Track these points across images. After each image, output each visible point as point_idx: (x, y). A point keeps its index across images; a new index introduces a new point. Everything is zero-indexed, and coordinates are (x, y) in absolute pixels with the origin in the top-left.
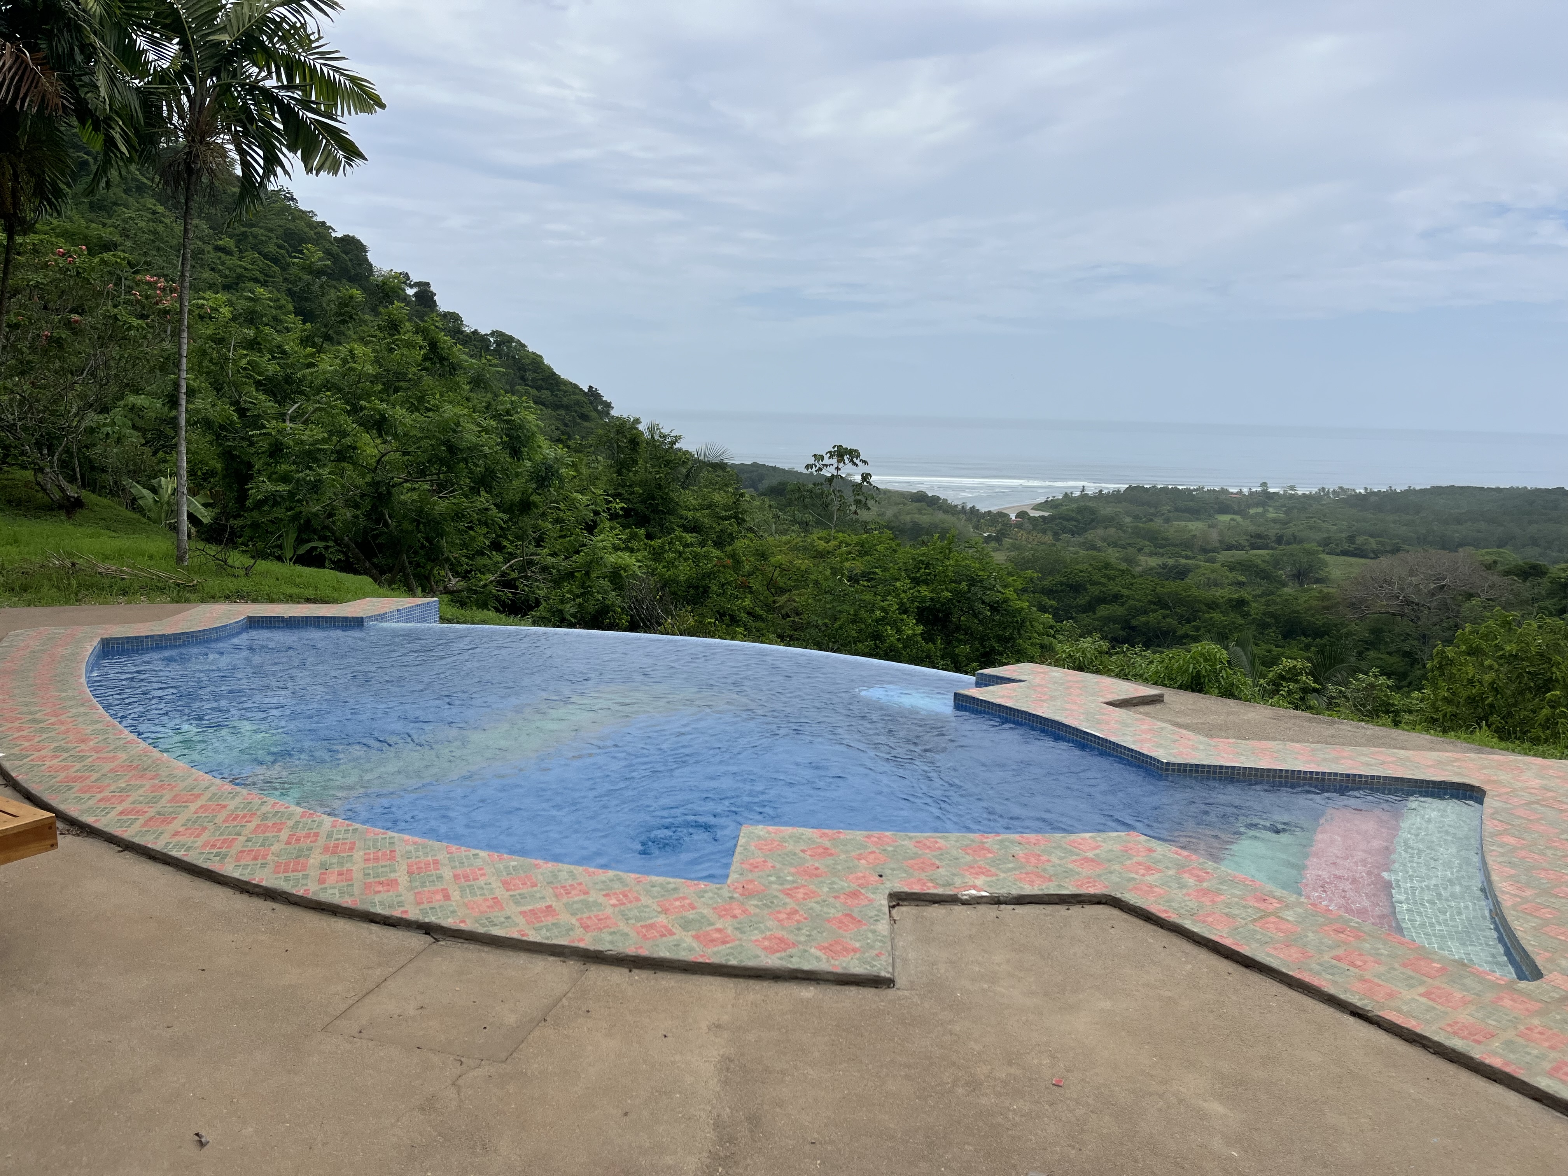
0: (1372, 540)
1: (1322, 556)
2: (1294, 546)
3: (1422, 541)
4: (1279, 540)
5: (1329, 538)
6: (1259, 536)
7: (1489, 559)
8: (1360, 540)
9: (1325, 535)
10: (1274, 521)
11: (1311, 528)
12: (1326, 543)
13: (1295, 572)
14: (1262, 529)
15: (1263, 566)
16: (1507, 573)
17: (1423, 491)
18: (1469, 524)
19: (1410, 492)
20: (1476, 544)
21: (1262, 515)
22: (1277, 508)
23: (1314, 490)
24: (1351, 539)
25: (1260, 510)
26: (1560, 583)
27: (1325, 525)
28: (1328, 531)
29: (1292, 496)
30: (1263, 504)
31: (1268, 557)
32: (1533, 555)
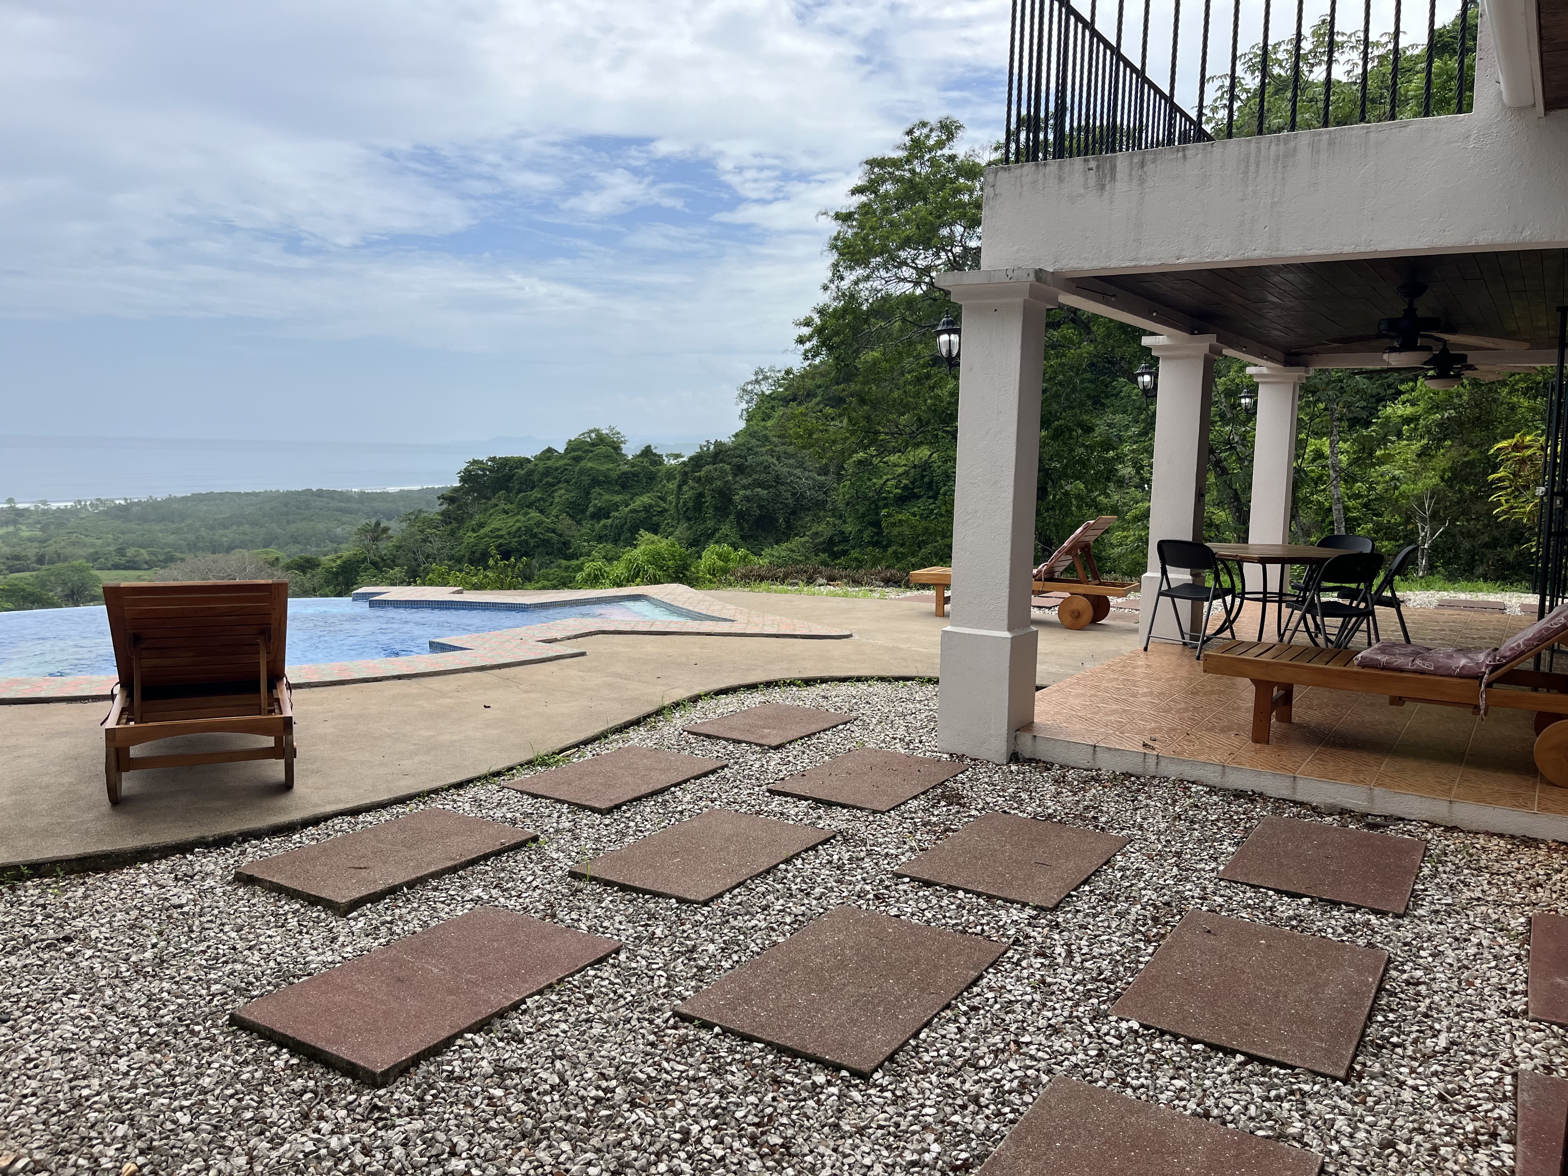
0: (143, 551)
1: (94, 572)
2: (60, 565)
3: (193, 547)
4: (41, 560)
5: (96, 553)
6: (17, 558)
7: (271, 557)
8: (130, 552)
9: (92, 550)
10: (31, 540)
11: (74, 544)
12: (94, 558)
13: (68, 592)
14: (18, 549)
15: (30, 589)
16: (288, 568)
17: (185, 498)
18: (235, 527)
19: (170, 500)
20: (243, 545)
21: (15, 534)
22: (29, 525)
23: (69, 504)
24: (121, 552)
25: (11, 529)
26: (333, 573)
27: (87, 540)
28: (93, 545)
29: (45, 512)
30: (15, 522)
31: (32, 580)
32: (296, 552)
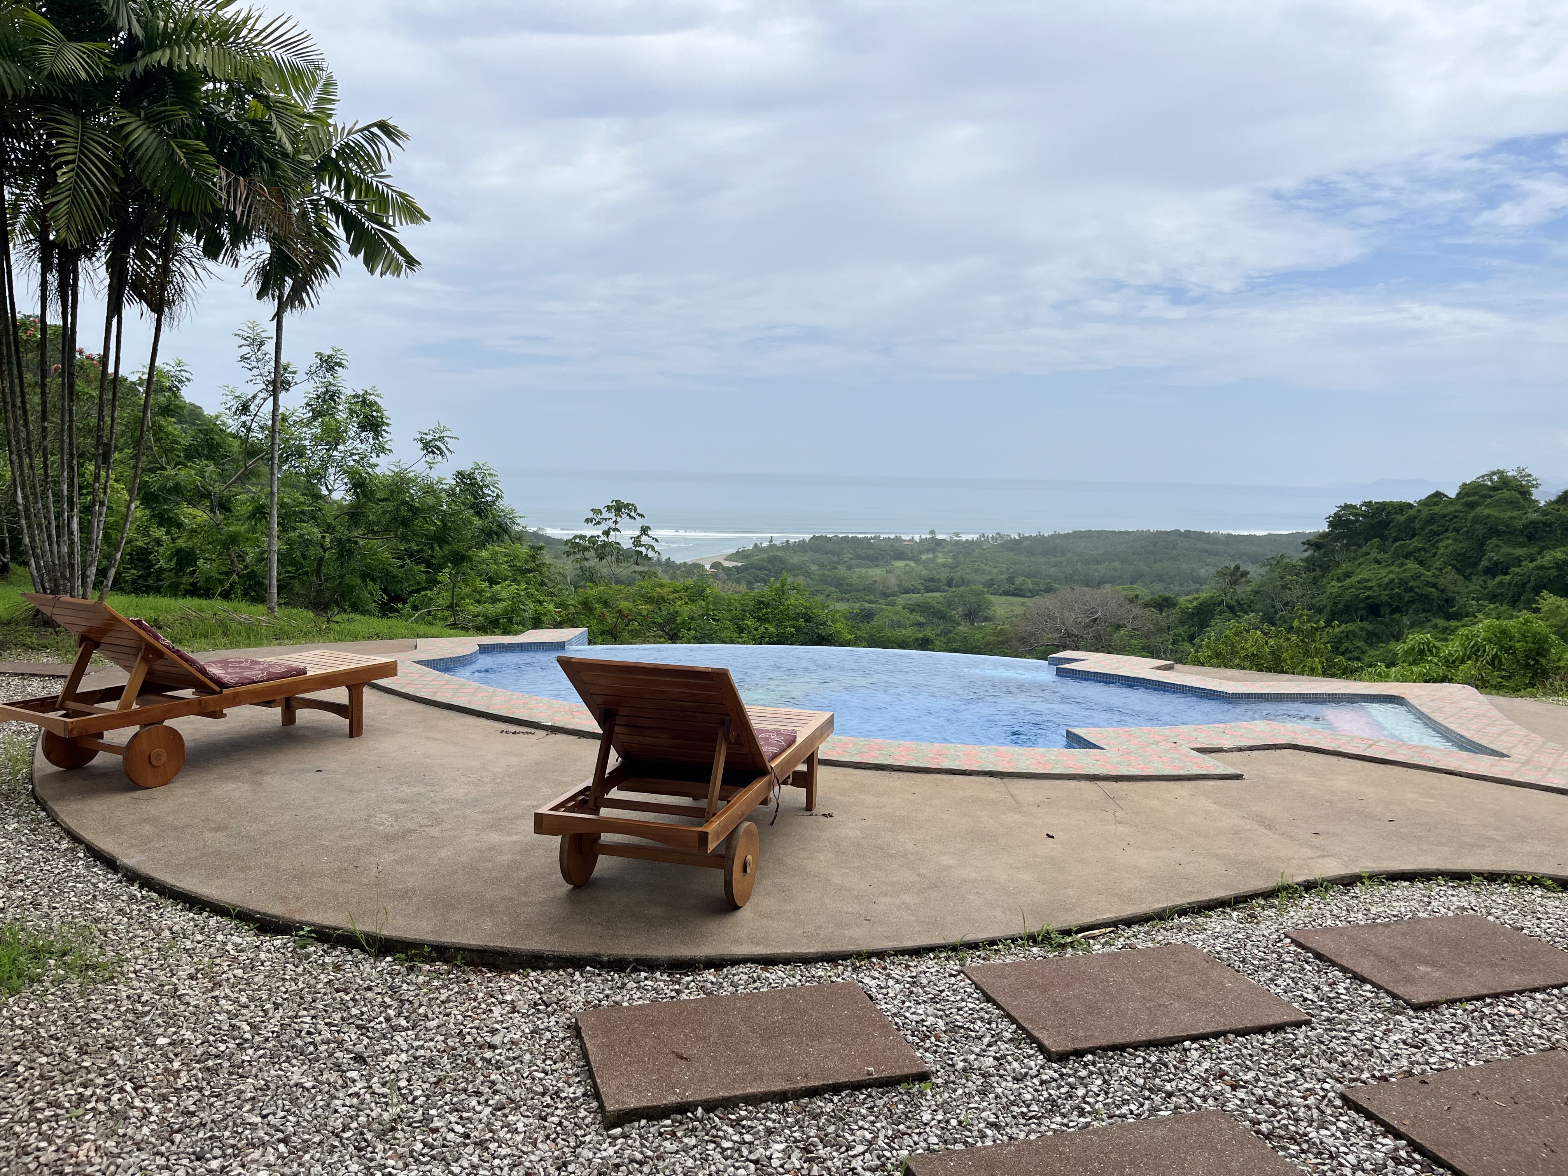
0: (1028, 581)
1: (988, 596)
2: (963, 588)
3: (1070, 580)
4: (950, 583)
5: (992, 580)
6: (932, 580)
7: (1131, 594)
8: (1018, 581)
9: (989, 577)
10: (944, 565)
11: (976, 571)
12: (989, 584)
13: (966, 612)
14: (934, 573)
15: (938, 607)
16: (1146, 605)
17: (1066, 535)
18: (1106, 563)
19: (1055, 536)
20: (1113, 581)
21: (933, 560)
22: (944, 553)
23: (976, 537)
24: (1011, 580)
25: (931, 556)
26: (1187, 613)
27: (987, 568)
28: (990, 573)
29: (957, 543)
30: (934, 550)
31: (941, 599)
32: (1159, 590)
